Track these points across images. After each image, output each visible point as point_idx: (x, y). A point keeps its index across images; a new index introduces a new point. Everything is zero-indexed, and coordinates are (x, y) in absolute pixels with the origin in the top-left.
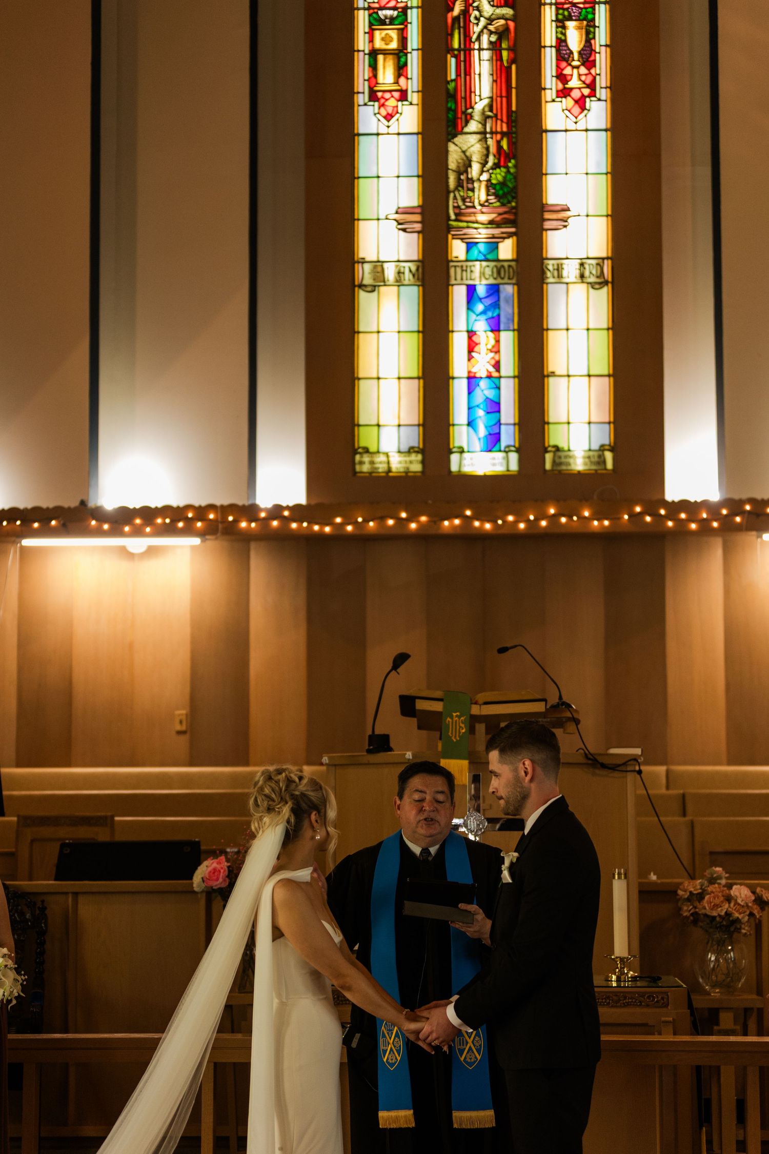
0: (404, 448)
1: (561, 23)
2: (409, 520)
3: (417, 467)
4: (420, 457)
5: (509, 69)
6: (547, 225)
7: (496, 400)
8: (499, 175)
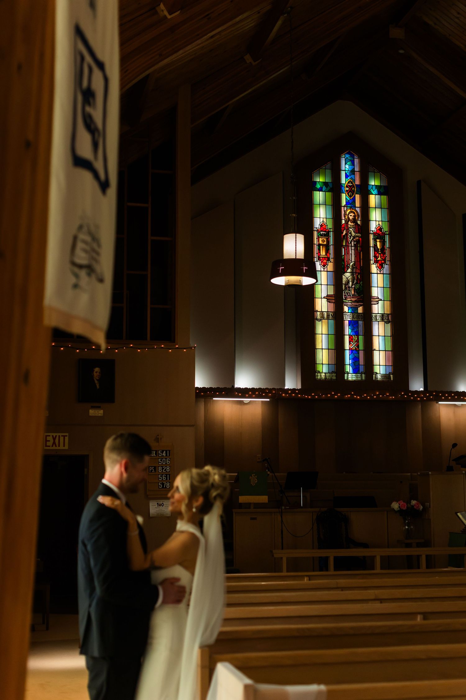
0: (330, 372)
1: (375, 240)
2: (335, 395)
3: (334, 378)
4: (335, 375)
5: (360, 253)
6: (372, 303)
7: (358, 357)
8: (358, 286)
